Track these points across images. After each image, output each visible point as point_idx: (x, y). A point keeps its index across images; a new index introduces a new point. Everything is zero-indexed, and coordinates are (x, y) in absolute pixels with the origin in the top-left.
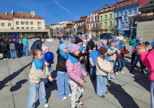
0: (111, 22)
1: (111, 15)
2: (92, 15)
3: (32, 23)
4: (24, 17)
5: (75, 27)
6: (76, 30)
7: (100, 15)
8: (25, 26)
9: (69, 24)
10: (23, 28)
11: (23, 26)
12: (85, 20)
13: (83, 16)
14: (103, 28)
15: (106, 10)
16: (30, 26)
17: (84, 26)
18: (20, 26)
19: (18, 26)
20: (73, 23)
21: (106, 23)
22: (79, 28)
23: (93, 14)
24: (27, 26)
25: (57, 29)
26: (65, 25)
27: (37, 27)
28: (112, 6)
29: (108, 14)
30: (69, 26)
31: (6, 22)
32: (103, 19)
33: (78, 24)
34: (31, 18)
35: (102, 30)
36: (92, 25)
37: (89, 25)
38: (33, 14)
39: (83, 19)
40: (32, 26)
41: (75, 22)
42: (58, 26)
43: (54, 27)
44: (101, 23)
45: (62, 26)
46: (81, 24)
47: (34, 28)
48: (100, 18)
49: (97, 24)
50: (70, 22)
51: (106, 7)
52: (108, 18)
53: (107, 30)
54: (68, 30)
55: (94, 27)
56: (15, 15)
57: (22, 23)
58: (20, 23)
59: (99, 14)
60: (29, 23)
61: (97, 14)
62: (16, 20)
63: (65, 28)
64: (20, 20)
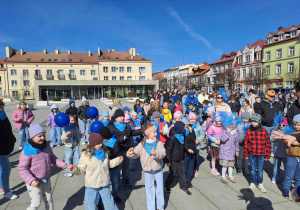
0: (292, 64)
1: (292, 48)
2: (246, 49)
3: (129, 69)
4: (117, 59)
5: (210, 74)
6: (211, 80)
7: (266, 50)
8: (118, 74)
9: (199, 70)
10: (114, 78)
11: (114, 74)
12: (232, 60)
13: (228, 53)
14: (272, 76)
15: (281, 39)
16: (125, 74)
17: (230, 73)
18: (110, 74)
19: (106, 75)
20: (207, 68)
21: (280, 65)
22: (218, 76)
23: (250, 48)
24: (122, 74)
25: (175, 78)
26: (190, 72)
27: (138, 75)
28: (294, 29)
29: (285, 47)
30: (197, 73)
31: (88, 68)
32: (273, 58)
33: (217, 68)
34: (128, 59)
35: (269, 82)
36: (247, 69)
37: (241, 70)
38: (133, 52)
39: (228, 59)
40: (129, 74)
41: (211, 65)
42: (176, 74)
43: (169, 76)
44: (268, 67)
45: (185, 74)
46: (222, 68)
47: (133, 79)
48: (265, 56)
49: (257, 69)
50: (201, 65)
51: (281, 32)
52: (284, 56)
53: (281, 80)
54: (195, 81)
55: (251, 75)
56: (103, 56)
57: (114, 69)
58: (110, 69)
59: (263, 47)
60: (126, 69)
61: (259, 49)
62: (103, 64)
63: (189, 77)
64: (110, 65)
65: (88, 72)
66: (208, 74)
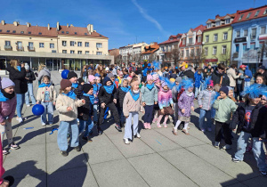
0: (225, 47)
1: (226, 33)
2: (190, 33)
3: (87, 44)
4: (76, 34)
5: (159, 53)
6: (160, 58)
7: (205, 34)
8: (76, 48)
9: (150, 48)
10: (72, 52)
11: (72, 48)
12: (178, 42)
13: (175, 35)
14: (209, 56)
15: (217, 25)
16: (83, 49)
17: (175, 53)
18: (69, 48)
19: (64, 48)
20: (157, 47)
21: (215, 48)
22: (166, 55)
23: (193, 31)
24: (80, 49)
25: (129, 55)
26: (143, 49)
27: (95, 50)
28: (228, 17)
29: (220, 32)
30: (148, 52)
31: (47, 41)
32: (211, 41)
33: (165, 48)
34: (86, 35)
35: (207, 61)
36: (190, 50)
37: (185, 50)
38: (91, 28)
39: (174, 40)
40: (87, 49)
41: (160, 45)
42: (130, 51)
43: (124, 53)
44: (207, 48)
45: (137, 51)
46: (169, 48)
47: (91, 53)
48: (205, 38)
49: (198, 50)
50: (152, 45)
51: (218, 19)
52: (220, 40)
53: (216, 60)
54: (146, 58)
55: (192, 55)
56: (61, 31)
57: (72, 44)
58: (68, 43)
59: (204, 31)
60: (83, 44)
61: (200, 32)
62: (62, 38)
63: (142, 55)
64: (68, 39)
65: (47, 45)
66: (158, 52)
